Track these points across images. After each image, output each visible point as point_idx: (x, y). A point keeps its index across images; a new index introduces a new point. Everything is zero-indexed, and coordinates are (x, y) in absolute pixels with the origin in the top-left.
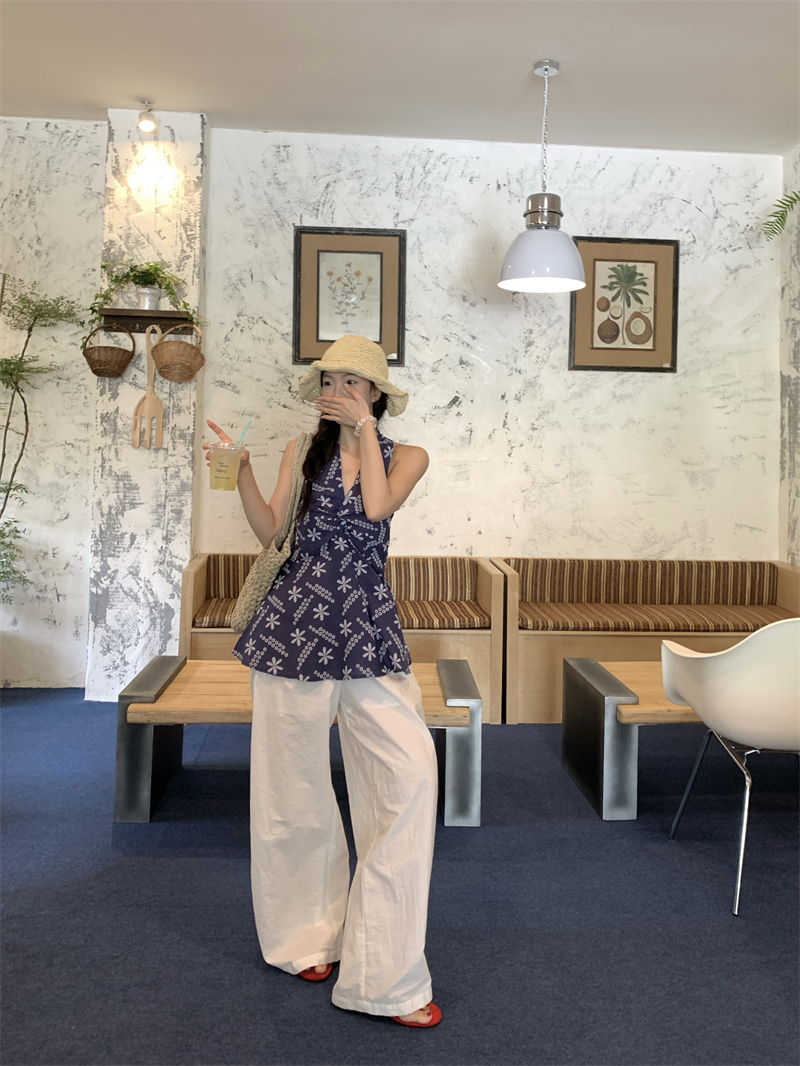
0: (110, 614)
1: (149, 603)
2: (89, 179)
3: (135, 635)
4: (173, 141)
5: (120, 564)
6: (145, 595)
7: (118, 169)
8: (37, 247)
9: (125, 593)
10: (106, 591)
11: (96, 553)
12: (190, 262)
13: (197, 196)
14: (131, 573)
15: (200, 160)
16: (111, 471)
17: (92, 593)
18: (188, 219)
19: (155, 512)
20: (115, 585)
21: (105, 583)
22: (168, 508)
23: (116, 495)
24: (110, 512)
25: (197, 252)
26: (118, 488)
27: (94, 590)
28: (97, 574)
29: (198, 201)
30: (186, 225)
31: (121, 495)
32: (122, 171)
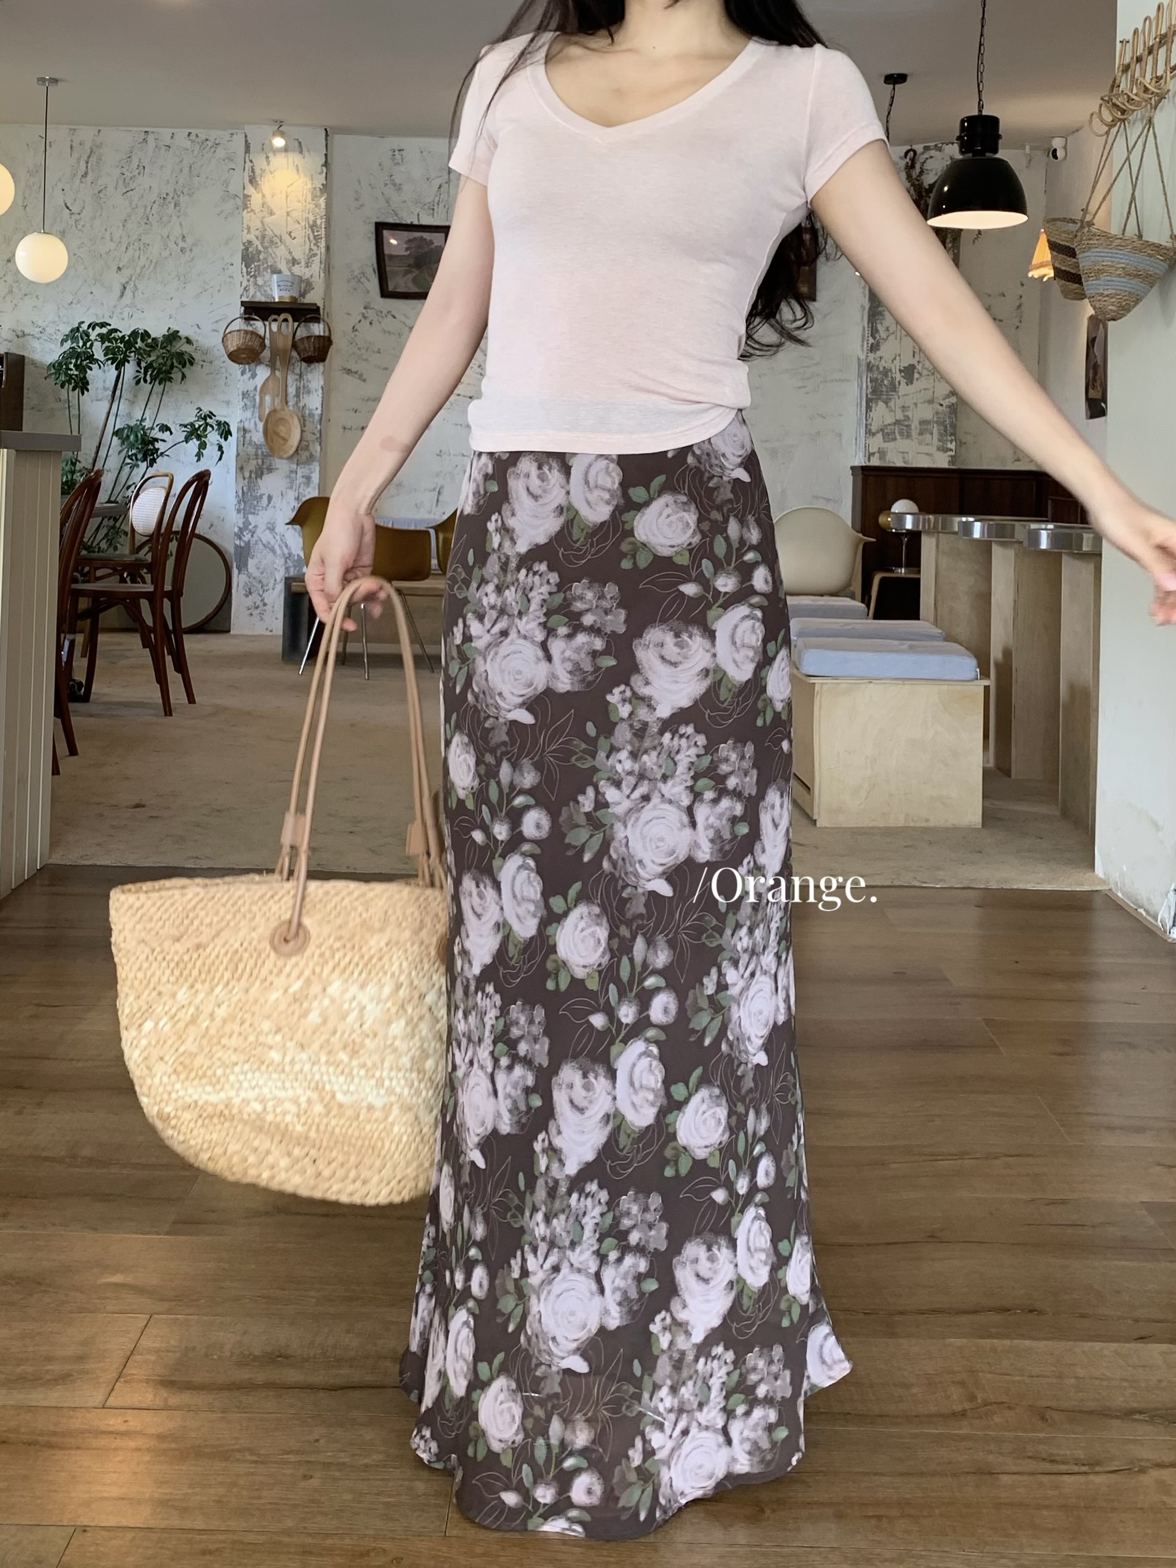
0: (251, 563)
1: (284, 555)
2: (226, 183)
3: (272, 581)
4: (301, 152)
5: (258, 520)
6: (280, 547)
7: (254, 178)
8: (181, 244)
9: (264, 545)
10: (248, 543)
11: (239, 511)
12: (317, 259)
13: (322, 201)
14: (269, 528)
15: (324, 169)
16: (251, 440)
17: (236, 547)
18: (315, 222)
19: (289, 477)
20: (255, 538)
21: (247, 537)
22: (299, 474)
23: (255, 462)
24: (250, 476)
25: (323, 250)
26: (257, 455)
27: (238, 542)
28: (240, 529)
29: (323, 206)
30: (313, 227)
31: (260, 462)
32: (258, 179)
